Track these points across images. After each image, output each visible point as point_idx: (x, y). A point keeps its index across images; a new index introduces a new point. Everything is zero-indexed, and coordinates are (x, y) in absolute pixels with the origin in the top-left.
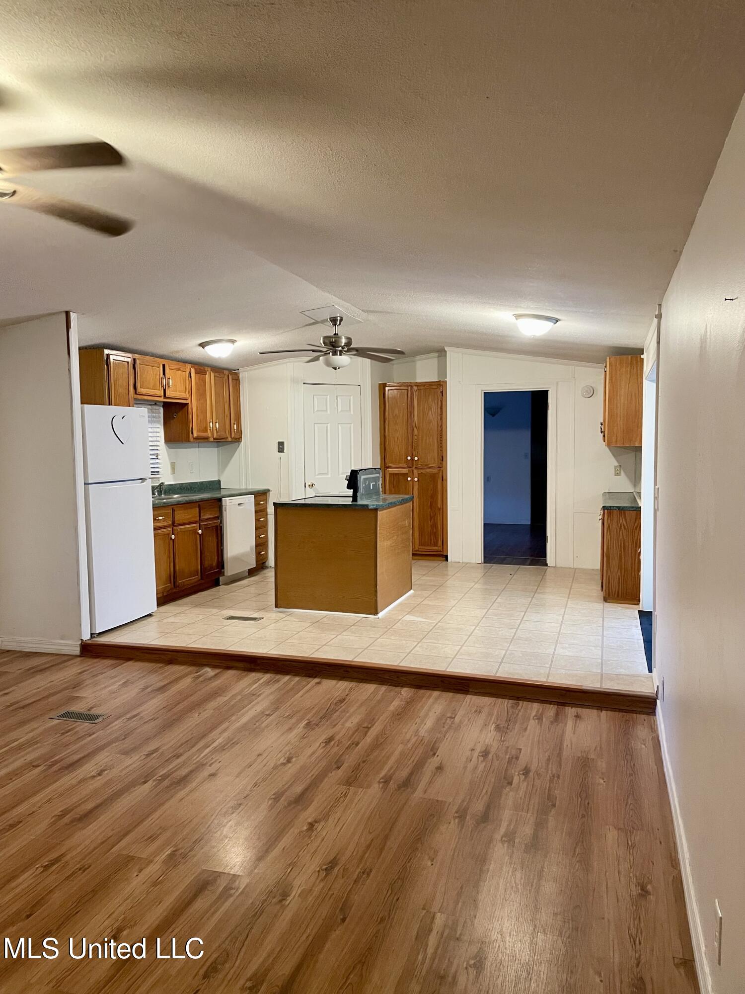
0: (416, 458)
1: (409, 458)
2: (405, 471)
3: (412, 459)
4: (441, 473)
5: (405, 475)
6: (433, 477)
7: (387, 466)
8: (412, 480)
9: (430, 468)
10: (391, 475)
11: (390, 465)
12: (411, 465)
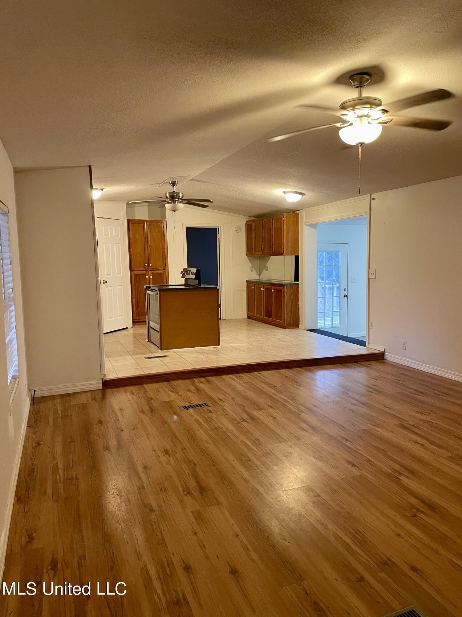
0: (151, 265)
1: (146, 265)
2: (144, 272)
3: (149, 265)
4: (165, 273)
5: (144, 275)
6: (161, 275)
7: (132, 269)
8: (149, 277)
9: (159, 270)
10: (136, 275)
11: (134, 269)
12: (148, 269)
